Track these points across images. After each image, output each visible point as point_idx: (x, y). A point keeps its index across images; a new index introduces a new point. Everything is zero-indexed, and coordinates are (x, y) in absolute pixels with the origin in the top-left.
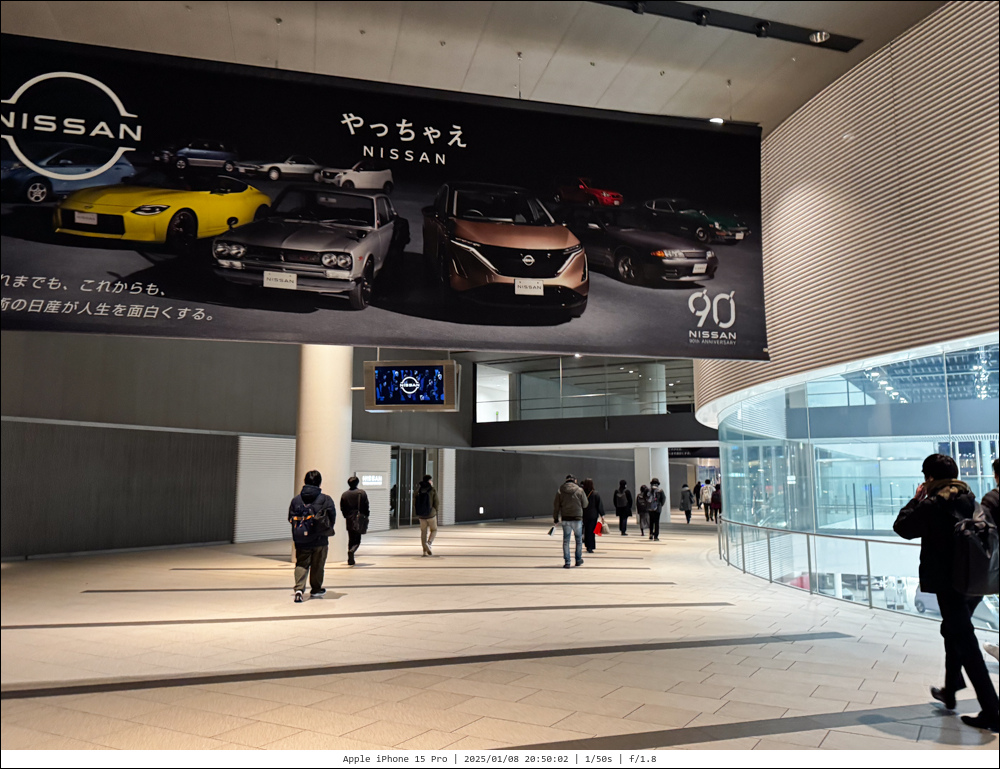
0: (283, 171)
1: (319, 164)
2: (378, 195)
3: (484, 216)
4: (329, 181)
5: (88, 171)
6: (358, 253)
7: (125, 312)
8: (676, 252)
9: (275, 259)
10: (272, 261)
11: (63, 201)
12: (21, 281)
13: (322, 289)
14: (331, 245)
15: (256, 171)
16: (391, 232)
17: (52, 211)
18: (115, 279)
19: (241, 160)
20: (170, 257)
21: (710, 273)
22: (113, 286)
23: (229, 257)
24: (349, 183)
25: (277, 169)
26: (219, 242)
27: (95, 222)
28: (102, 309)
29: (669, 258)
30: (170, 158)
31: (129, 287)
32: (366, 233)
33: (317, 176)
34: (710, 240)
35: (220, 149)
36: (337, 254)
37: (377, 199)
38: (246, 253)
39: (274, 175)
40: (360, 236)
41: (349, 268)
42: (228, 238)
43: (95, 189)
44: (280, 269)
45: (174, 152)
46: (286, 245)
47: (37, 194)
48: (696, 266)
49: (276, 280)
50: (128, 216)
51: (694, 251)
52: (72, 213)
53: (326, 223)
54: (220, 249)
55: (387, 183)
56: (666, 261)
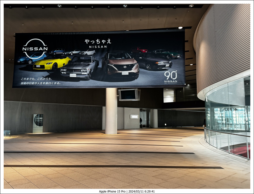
0: (73, 53)
1: (80, 51)
2: (92, 56)
3: (115, 58)
4: (82, 54)
5: (38, 57)
6: (88, 69)
7: (45, 84)
8: (161, 62)
9: (72, 71)
10: (71, 72)
11: (34, 63)
12: (28, 79)
13: (81, 77)
14: (83, 67)
15: (68, 54)
16: (95, 63)
17: (33, 65)
18: (43, 77)
19: (65, 52)
20: (53, 72)
21: (170, 66)
22: (43, 79)
23: (64, 71)
24: (86, 54)
25: (72, 53)
26: (61, 69)
27: (40, 67)
28: (41, 83)
29: (160, 64)
30: (52, 53)
31: (46, 79)
32: (90, 64)
33: (80, 53)
34: (170, 59)
35: (61, 50)
36: (84, 69)
37: (92, 57)
38: (67, 70)
39: (72, 54)
40: (89, 65)
41: (86, 72)
42: (63, 68)
43: (40, 60)
44: (73, 73)
45: (53, 52)
46: (74, 68)
47: (30, 62)
48: (166, 65)
49: (72, 75)
50: (45, 65)
51: (166, 61)
52: (36, 65)
53: (82, 63)
54: (62, 70)
55: (94, 53)
56: (159, 64)
